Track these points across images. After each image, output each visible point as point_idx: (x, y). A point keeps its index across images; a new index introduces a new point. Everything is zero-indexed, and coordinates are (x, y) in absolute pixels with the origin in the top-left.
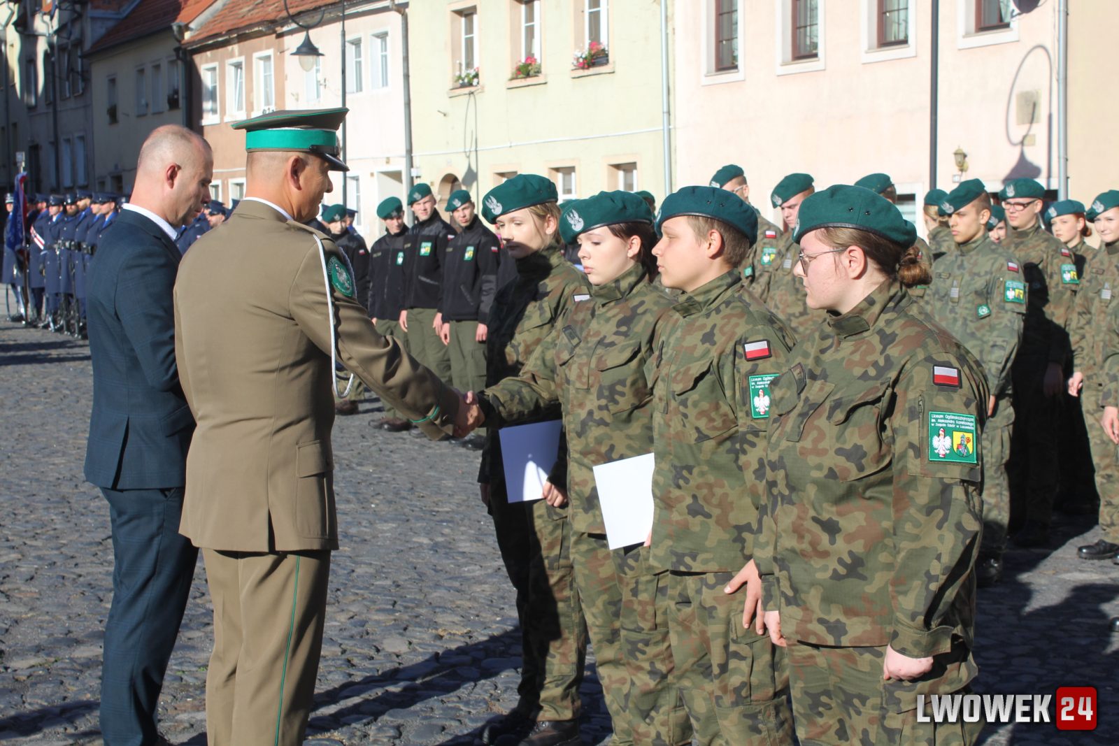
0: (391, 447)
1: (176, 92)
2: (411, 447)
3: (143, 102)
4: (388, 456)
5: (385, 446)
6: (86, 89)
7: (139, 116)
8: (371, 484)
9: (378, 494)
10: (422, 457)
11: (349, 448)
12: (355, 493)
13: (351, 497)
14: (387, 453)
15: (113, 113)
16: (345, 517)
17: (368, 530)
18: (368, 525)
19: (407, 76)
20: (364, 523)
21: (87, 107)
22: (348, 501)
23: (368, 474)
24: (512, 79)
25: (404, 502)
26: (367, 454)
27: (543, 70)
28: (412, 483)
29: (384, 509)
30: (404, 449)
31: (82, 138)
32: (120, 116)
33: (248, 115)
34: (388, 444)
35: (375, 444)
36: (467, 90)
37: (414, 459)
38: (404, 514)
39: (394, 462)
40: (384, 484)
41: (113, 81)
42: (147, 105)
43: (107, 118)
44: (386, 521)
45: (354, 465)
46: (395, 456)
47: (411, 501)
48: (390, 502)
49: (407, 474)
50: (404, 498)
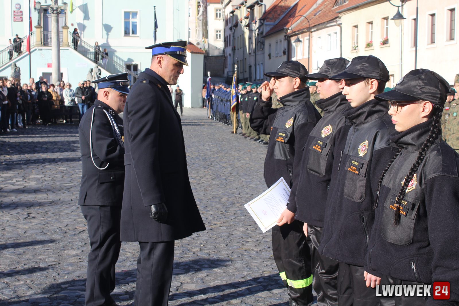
1: (285, 50)
3: (277, 52)
6: (263, 49)
7: (276, 57)
15: (270, 56)
19: (341, 46)
21: (264, 53)
24: (366, 48)
27: (373, 45)
31: (262, 64)
32: (272, 57)
33: (303, 57)
36: (355, 51)
41: (270, 45)
42: (278, 53)
43: (268, 57)
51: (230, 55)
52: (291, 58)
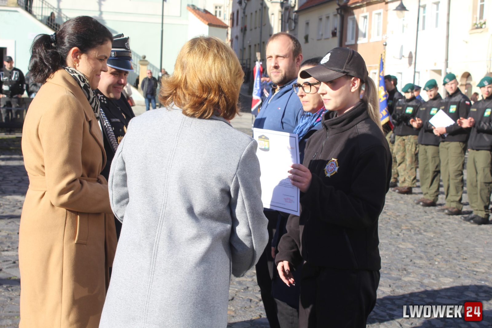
0: (443, 220)
1: (336, 29)
2: (454, 222)
3: (321, 33)
4: (441, 227)
5: (438, 220)
6: (295, 27)
7: (318, 40)
8: (433, 246)
9: (439, 254)
10: (461, 229)
11: (419, 219)
12: (425, 252)
13: (422, 254)
14: (440, 224)
15: (306, 38)
16: (420, 270)
17: (435, 282)
18: (434, 278)
20: (433, 276)
22: (421, 258)
23: (430, 239)
25: (455, 261)
26: (429, 224)
28: (458, 248)
29: (443, 266)
30: (449, 222)
32: (310, 40)
33: (369, 41)
34: (440, 218)
35: (433, 218)
36: (479, 30)
37: (456, 230)
38: (456, 272)
39: (445, 231)
40: (441, 247)
41: (307, 24)
42: (322, 35)
43: (304, 40)
44: (446, 277)
45: (422, 231)
46: (445, 227)
47: (459, 262)
48: (447, 261)
49: (454, 240)
50: (455, 259)
51: (237, 38)
52: (346, 41)
